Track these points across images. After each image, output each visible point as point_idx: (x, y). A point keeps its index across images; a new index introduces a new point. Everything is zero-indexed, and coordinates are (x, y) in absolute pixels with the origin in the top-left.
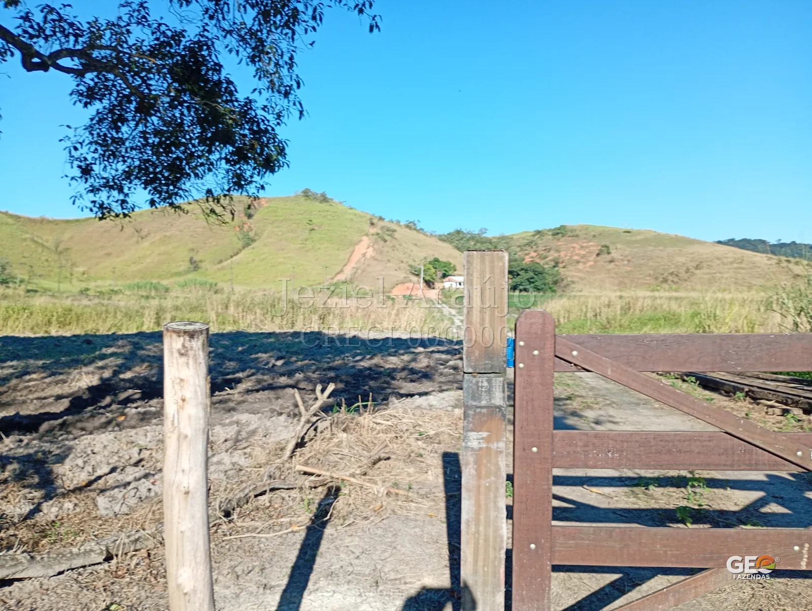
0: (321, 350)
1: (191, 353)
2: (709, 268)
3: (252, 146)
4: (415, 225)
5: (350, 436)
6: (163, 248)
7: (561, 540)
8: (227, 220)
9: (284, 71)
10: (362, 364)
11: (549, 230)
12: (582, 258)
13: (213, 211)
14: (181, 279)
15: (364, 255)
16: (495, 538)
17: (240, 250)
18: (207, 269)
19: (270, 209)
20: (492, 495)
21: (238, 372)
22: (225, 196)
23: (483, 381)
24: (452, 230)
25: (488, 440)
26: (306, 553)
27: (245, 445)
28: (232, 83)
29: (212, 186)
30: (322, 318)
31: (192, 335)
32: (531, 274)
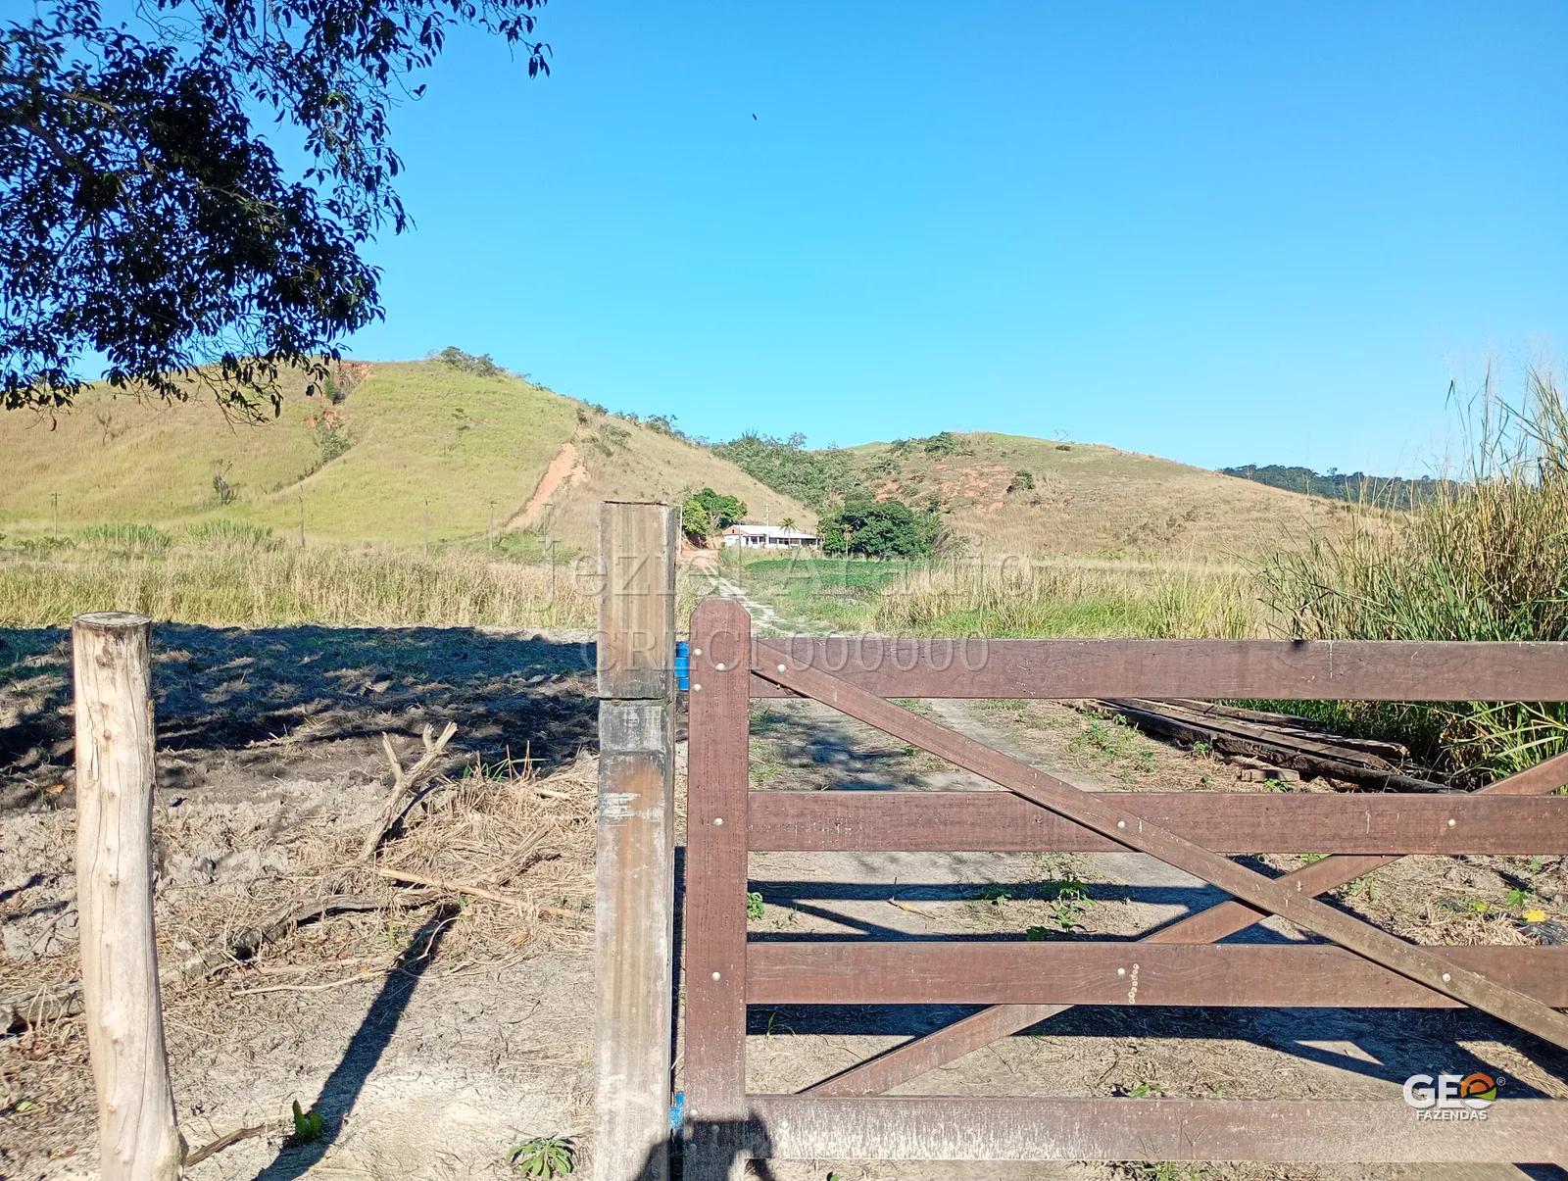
0: (465, 664)
1: (119, 663)
2: (1210, 519)
3: (309, 276)
4: (667, 423)
5: (487, 817)
6: (156, 458)
7: (762, 965)
8: (265, 415)
9: (366, 140)
10: (542, 690)
11: (920, 442)
12: (982, 494)
13: (236, 396)
14: (196, 521)
15: (568, 479)
16: (648, 961)
17: (319, 466)
18: (250, 502)
19: (379, 386)
20: (643, 893)
21: (296, 704)
22: (262, 367)
23: (630, 712)
24: (738, 437)
25: (636, 805)
26: (381, 1015)
27: (293, 836)
28: (269, 152)
29: (236, 349)
30: (480, 602)
31: (119, 634)
32: (887, 524)
